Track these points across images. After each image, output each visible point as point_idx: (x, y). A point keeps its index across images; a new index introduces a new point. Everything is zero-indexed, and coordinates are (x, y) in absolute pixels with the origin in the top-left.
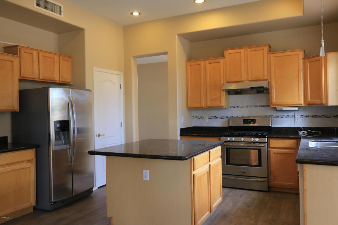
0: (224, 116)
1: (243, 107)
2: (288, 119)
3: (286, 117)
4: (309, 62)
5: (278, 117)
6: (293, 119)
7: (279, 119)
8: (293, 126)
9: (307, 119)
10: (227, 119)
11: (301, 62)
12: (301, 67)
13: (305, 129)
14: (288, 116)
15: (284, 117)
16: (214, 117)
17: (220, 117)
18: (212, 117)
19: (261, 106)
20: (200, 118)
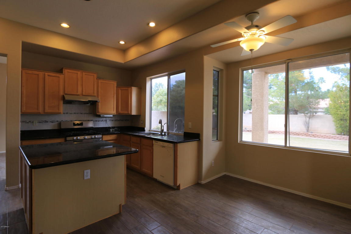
0: (54, 121)
1: (72, 114)
2: (102, 122)
3: (101, 121)
4: (121, 90)
5: (96, 121)
6: (105, 122)
7: (97, 122)
8: (105, 126)
9: (113, 122)
10: (57, 123)
11: (115, 88)
12: (115, 92)
13: (113, 128)
14: (102, 120)
15: (100, 121)
16: (45, 122)
17: (51, 122)
18: (42, 122)
19: (85, 114)
20: (28, 123)
